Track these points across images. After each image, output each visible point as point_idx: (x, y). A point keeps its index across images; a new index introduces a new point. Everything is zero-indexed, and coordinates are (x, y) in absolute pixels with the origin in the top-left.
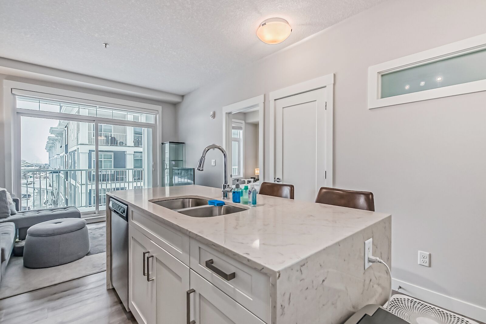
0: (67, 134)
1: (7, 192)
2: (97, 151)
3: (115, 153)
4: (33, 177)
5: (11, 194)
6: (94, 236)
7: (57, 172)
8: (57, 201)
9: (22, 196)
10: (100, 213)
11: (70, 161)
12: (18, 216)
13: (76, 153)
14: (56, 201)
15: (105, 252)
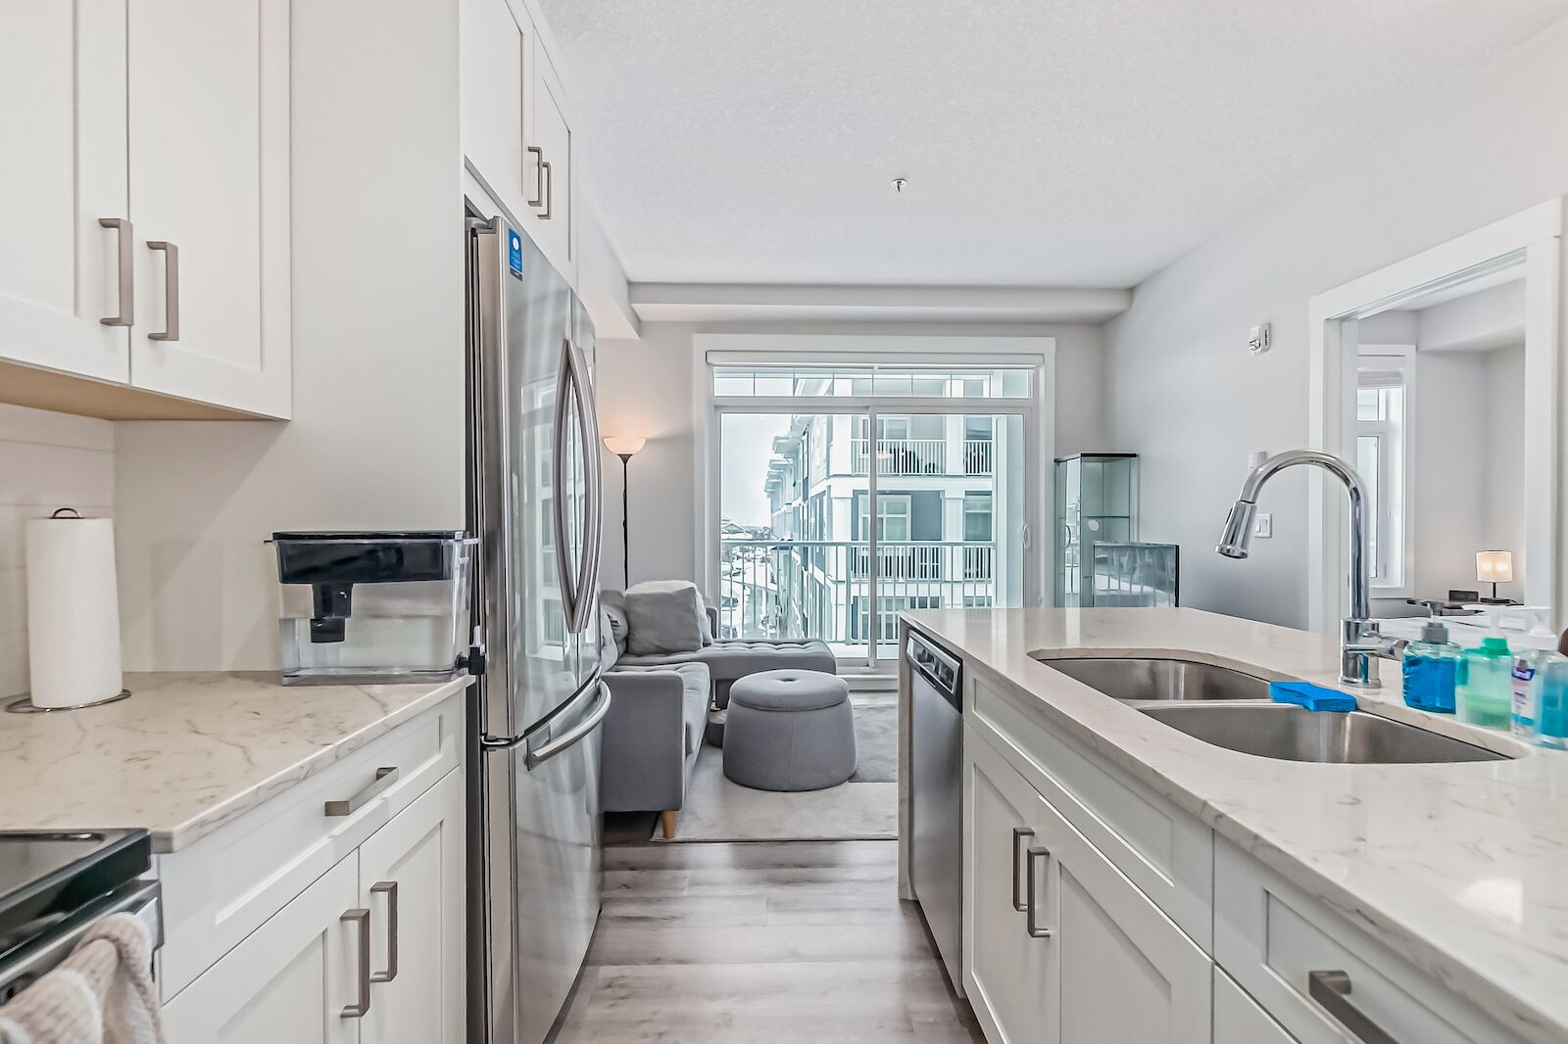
0: (805, 450)
1: (697, 593)
2: (875, 493)
3: (916, 496)
4: (743, 558)
5: (704, 599)
6: (867, 729)
7: (786, 548)
8: (786, 620)
9: (723, 602)
10: (880, 665)
11: (813, 520)
12: (716, 650)
13: (825, 498)
14: (783, 619)
15: (893, 781)
